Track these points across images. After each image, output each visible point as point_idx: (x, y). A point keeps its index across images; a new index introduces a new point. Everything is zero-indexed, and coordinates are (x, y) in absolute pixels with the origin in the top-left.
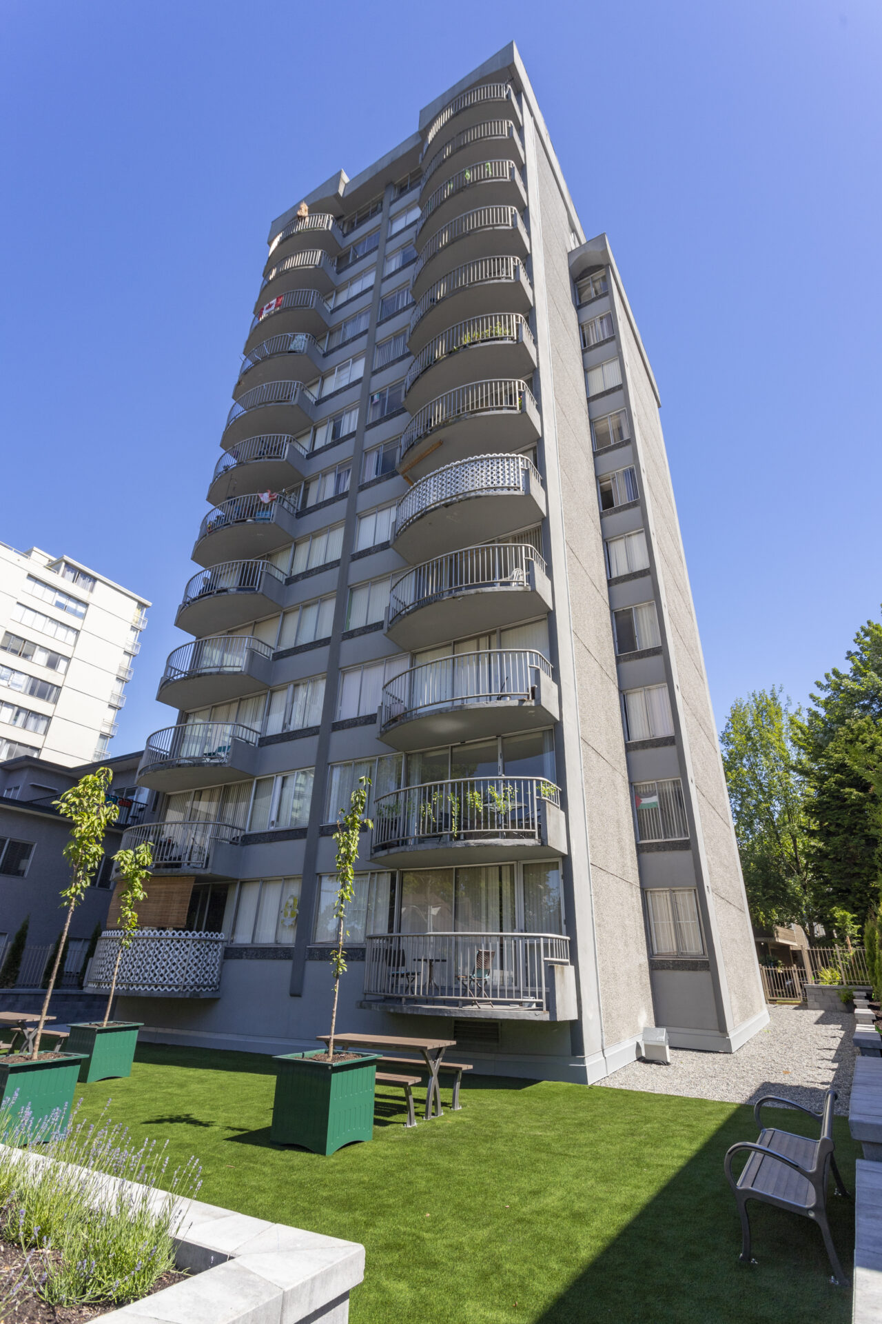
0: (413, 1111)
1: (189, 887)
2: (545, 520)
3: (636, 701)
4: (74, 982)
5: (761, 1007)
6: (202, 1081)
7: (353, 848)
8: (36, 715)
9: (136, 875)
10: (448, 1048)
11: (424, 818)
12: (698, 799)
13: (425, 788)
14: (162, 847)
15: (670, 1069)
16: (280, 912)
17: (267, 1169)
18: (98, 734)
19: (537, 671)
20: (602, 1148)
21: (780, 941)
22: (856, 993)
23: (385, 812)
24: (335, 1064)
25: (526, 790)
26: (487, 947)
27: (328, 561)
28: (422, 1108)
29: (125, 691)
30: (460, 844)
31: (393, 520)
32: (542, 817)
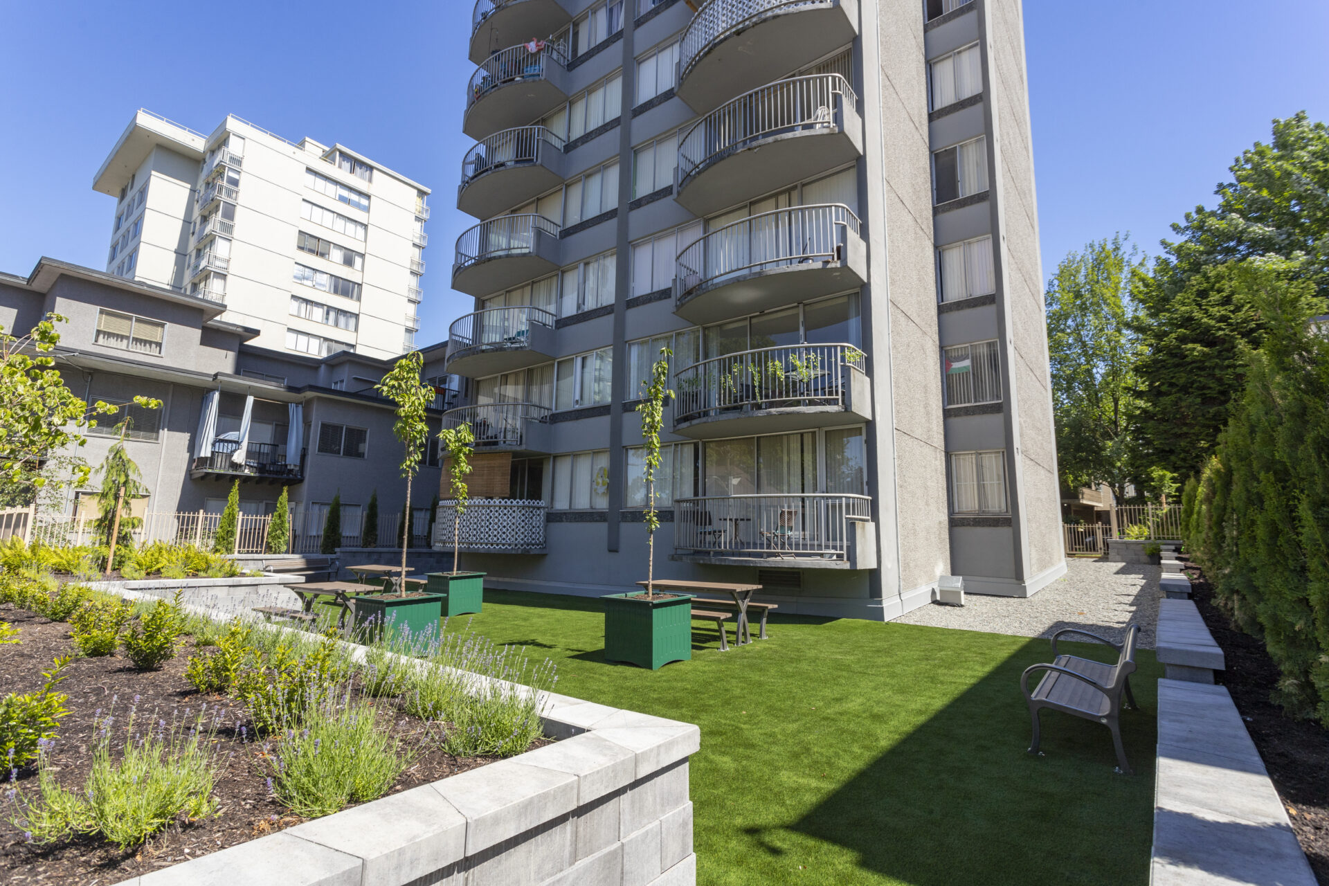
0: (725, 639)
1: (507, 462)
2: (857, 40)
3: (954, 257)
4: (424, 543)
5: (1060, 559)
6: (541, 616)
7: (657, 418)
8: (345, 313)
9: (460, 451)
10: (755, 591)
11: (725, 390)
12: (1016, 361)
13: (724, 360)
14: (479, 427)
15: (963, 610)
16: (592, 481)
17: (605, 678)
18: (404, 328)
19: (844, 228)
20: (898, 669)
21: (1085, 502)
22: (1163, 547)
23: (685, 385)
24: (655, 602)
25: (830, 357)
26: (789, 507)
27: (608, 120)
28: (733, 638)
29: (421, 285)
30: (761, 413)
31: (676, 60)
32: (847, 385)
